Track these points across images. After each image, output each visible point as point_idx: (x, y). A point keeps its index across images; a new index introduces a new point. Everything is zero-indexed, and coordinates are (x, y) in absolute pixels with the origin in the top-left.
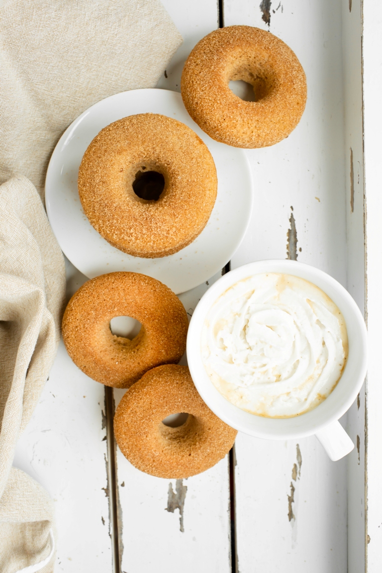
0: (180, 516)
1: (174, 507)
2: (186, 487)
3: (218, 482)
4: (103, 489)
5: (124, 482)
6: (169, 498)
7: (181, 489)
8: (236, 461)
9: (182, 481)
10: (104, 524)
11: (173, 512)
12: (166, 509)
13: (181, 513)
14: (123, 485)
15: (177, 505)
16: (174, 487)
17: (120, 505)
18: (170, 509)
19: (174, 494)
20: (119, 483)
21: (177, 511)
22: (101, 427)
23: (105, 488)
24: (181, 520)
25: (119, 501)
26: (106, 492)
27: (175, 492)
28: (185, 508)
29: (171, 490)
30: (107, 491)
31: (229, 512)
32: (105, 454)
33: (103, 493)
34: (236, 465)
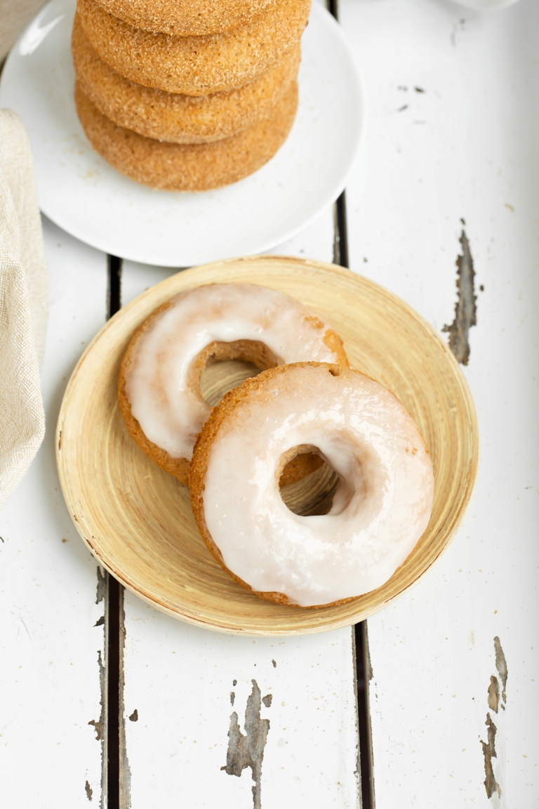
0: (254, 784)
1: (241, 763)
2: (268, 721)
3: (333, 711)
4: (92, 723)
5: (136, 711)
6: (230, 744)
7: (256, 726)
8: (371, 670)
9: (260, 709)
10: (90, 799)
11: (239, 775)
12: (222, 769)
13: (256, 776)
14: (134, 717)
15: (247, 760)
16: (242, 722)
17: (126, 760)
18: (233, 768)
19: (242, 736)
20: (126, 713)
21: (247, 772)
22: (95, 599)
23: (97, 721)
24: (256, 791)
25: (125, 750)
26: (96, 730)
27: (244, 732)
28: (266, 767)
29: (235, 728)
30: (98, 726)
31: (358, 774)
32: (99, 652)
33: (92, 732)
34: (371, 677)
